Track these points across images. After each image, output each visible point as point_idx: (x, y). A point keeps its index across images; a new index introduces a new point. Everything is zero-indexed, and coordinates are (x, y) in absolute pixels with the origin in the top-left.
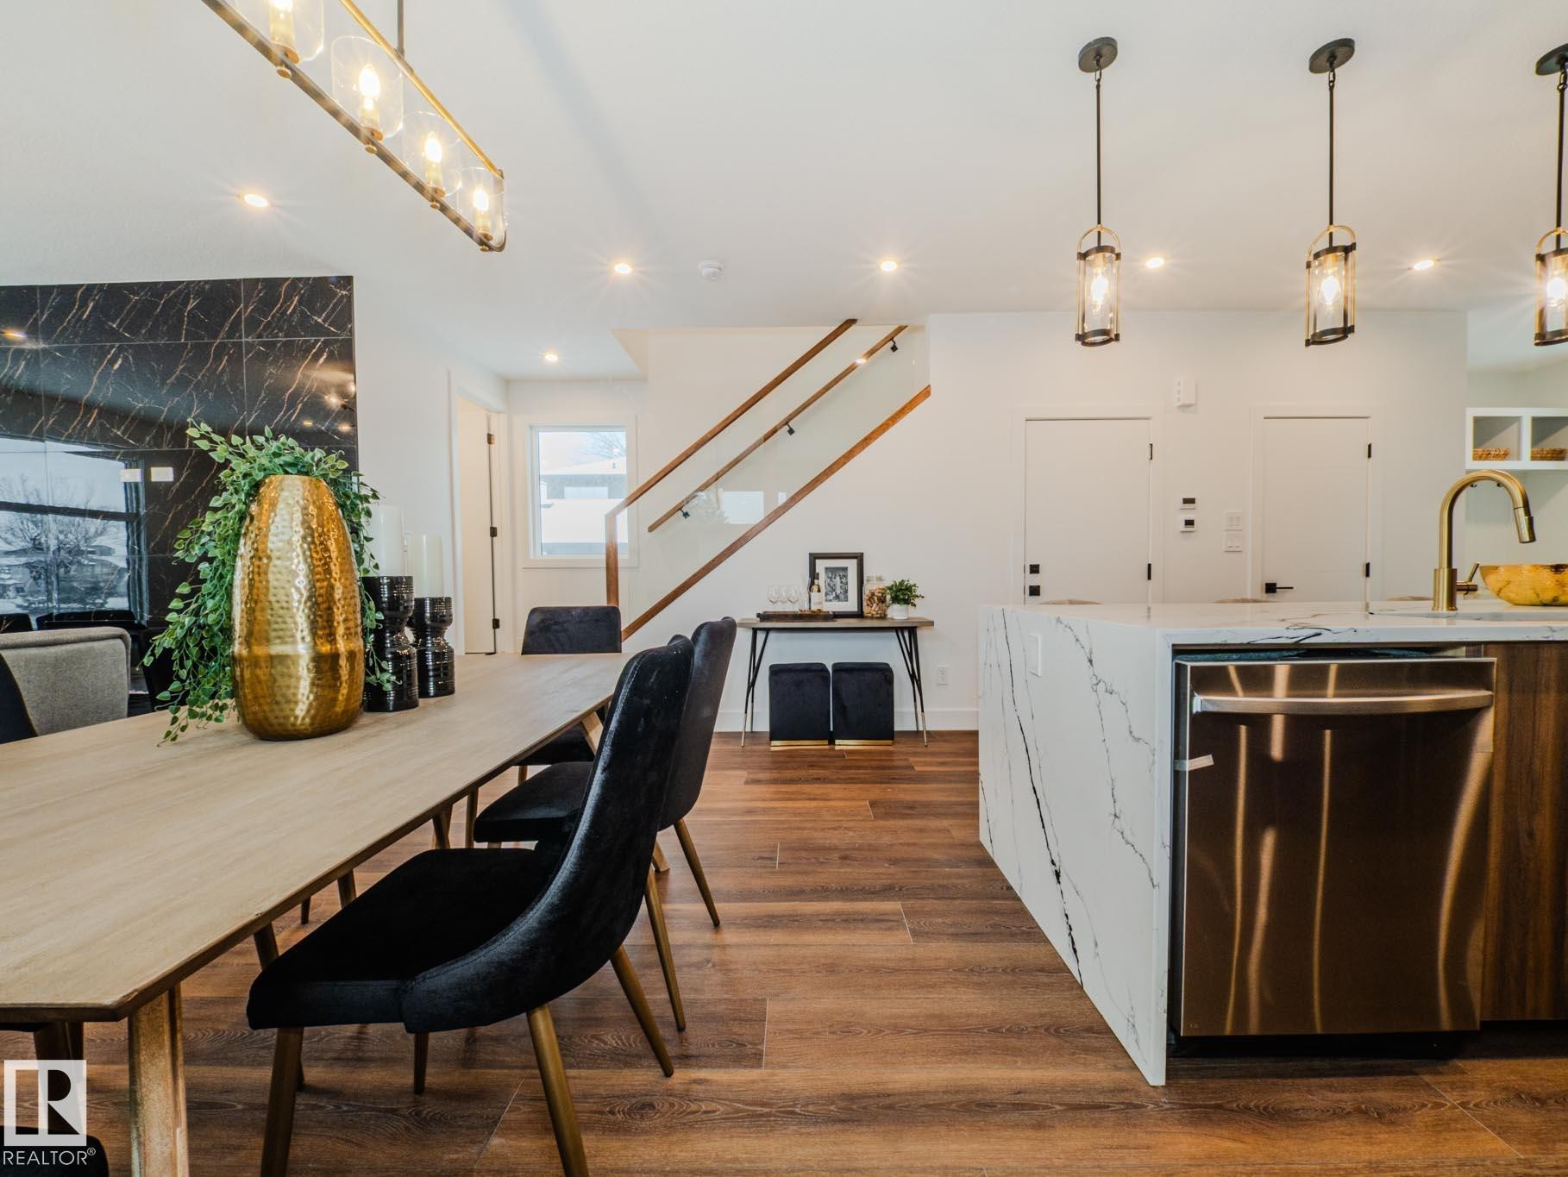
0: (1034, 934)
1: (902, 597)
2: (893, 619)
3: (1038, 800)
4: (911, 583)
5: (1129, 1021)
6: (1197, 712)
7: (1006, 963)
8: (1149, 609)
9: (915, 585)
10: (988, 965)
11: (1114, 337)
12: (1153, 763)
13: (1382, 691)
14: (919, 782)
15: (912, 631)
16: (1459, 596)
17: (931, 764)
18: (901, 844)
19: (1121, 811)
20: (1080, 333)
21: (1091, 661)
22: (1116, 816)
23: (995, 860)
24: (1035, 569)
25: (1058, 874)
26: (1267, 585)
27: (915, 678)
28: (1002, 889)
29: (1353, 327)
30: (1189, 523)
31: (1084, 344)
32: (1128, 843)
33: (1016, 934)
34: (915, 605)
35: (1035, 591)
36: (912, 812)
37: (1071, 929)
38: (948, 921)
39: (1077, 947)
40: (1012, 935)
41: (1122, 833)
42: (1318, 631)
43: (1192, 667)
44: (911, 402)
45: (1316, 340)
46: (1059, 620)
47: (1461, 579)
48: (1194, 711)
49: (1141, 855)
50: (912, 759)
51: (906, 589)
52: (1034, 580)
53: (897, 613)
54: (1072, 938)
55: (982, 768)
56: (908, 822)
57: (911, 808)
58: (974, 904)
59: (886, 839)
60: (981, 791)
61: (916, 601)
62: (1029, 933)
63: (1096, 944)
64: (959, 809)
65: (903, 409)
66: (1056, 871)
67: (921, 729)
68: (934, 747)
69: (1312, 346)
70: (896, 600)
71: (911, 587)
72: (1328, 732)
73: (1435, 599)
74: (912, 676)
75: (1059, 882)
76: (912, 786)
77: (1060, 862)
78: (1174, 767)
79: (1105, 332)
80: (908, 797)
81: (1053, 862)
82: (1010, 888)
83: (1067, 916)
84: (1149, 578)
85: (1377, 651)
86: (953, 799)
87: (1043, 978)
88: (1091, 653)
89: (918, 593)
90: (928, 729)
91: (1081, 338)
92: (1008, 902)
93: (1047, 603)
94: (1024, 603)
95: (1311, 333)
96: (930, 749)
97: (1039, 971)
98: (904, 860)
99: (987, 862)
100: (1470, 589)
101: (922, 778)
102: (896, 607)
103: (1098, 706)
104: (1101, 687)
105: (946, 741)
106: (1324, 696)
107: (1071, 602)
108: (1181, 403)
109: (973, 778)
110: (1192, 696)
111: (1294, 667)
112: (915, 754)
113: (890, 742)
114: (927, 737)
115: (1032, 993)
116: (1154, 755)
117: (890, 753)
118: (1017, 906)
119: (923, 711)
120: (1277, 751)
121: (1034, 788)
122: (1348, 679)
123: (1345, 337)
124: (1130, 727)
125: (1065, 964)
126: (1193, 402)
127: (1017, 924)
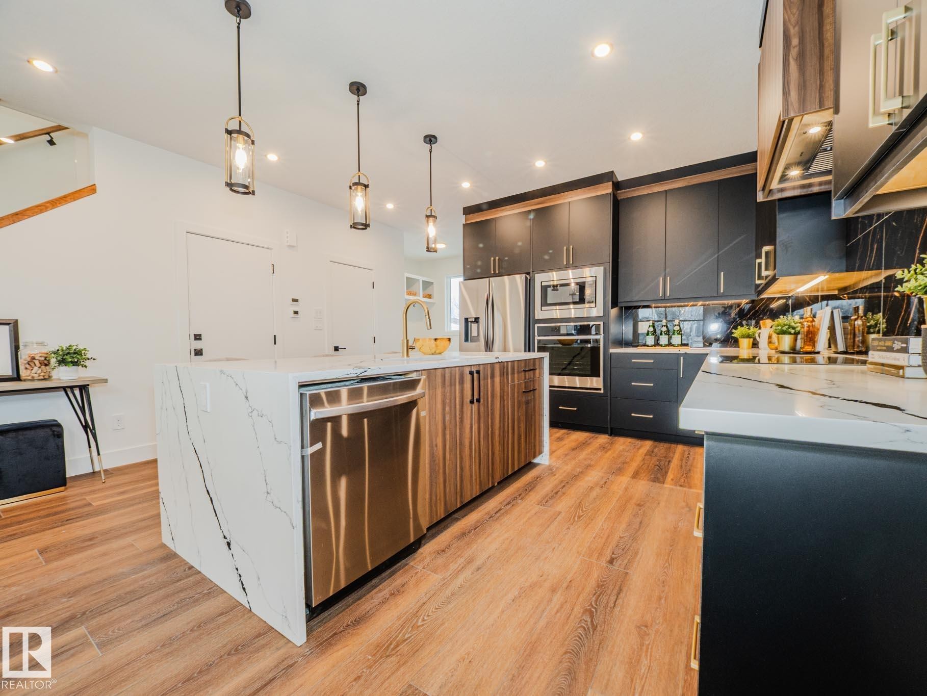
0: (214, 591)
1: (70, 360)
2: (59, 379)
3: (211, 498)
4: (81, 347)
5: (283, 616)
6: (313, 420)
7: (192, 625)
8: (276, 362)
9: (85, 349)
10: (177, 634)
11: (251, 191)
12: (290, 454)
13: (387, 396)
14: (97, 515)
15: (83, 388)
16: (410, 350)
17: (112, 496)
18: (80, 575)
19: (271, 489)
20: (229, 182)
21: (247, 398)
22: (268, 493)
23: (178, 552)
24: (198, 337)
25: (229, 544)
26: (335, 347)
27: (88, 428)
28: (185, 571)
29: (369, 224)
30: (296, 313)
31: (231, 190)
32: (276, 507)
33: (199, 599)
34: (86, 366)
35: (199, 353)
36: (92, 543)
37: (240, 576)
38: (137, 618)
39: (245, 586)
40: (196, 601)
41: (273, 503)
42: (366, 370)
43: (310, 394)
44: (73, 193)
45: (354, 226)
46: (222, 372)
47: (410, 344)
48: (311, 420)
49: (285, 512)
50: (88, 498)
51: (75, 353)
52: (198, 345)
53: (65, 375)
54: (242, 582)
55: (161, 488)
56: (89, 552)
57: (90, 540)
58: (162, 592)
59: (63, 577)
60: (161, 504)
61: (87, 363)
62: (209, 593)
63: (259, 579)
64: (143, 524)
65: (65, 197)
66: (228, 542)
67: (97, 469)
68: (111, 482)
69: (353, 229)
70: (62, 362)
71: (80, 351)
72: (365, 420)
73: (403, 353)
74: (85, 427)
75: (230, 549)
76: (88, 520)
77: (230, 535)
78: (302, 454)
79: (246, 187)
80: (87, 531)
81: (225, 537)
82: (191, 567)
83: (237, 569)
84: (275, 344)
85: (387, 377)
86: (135, 518)
87: (223, 619)
88: (247, 392)
89: (88, 356)
90: (104, 468)
91: (230, 185)
92: (190, 578)
93: (210, 361)
94: (191, 362)
95: (352, 222)
96: (107, 485)
97: (220, 615)
98: (85, 588)
99: (171, 556)
100: (413, 348)
101: (102, 511)
102: (63, 368)
103: (253, 426)
104: (255, 413)
105: (124, 474)
106: (363, 402)
107: (228, 360)
108: (288, 244)
109: (155, 496)
110: (310, 410)
111: (349, 390)
112: (93, 492)
113: (62, 488)
114: (105, 475)
115: (216, 634)
116: (290, 450)
117: (64, 498)
118: (198, 577)
119: (99, 454)
120: (345, 432)
121: (208, 491)
122: (372, 391)
123: (366, 229)
124: (275, 436)
125: (238, 601)
126: (295, 245)
127: (199, 591)
